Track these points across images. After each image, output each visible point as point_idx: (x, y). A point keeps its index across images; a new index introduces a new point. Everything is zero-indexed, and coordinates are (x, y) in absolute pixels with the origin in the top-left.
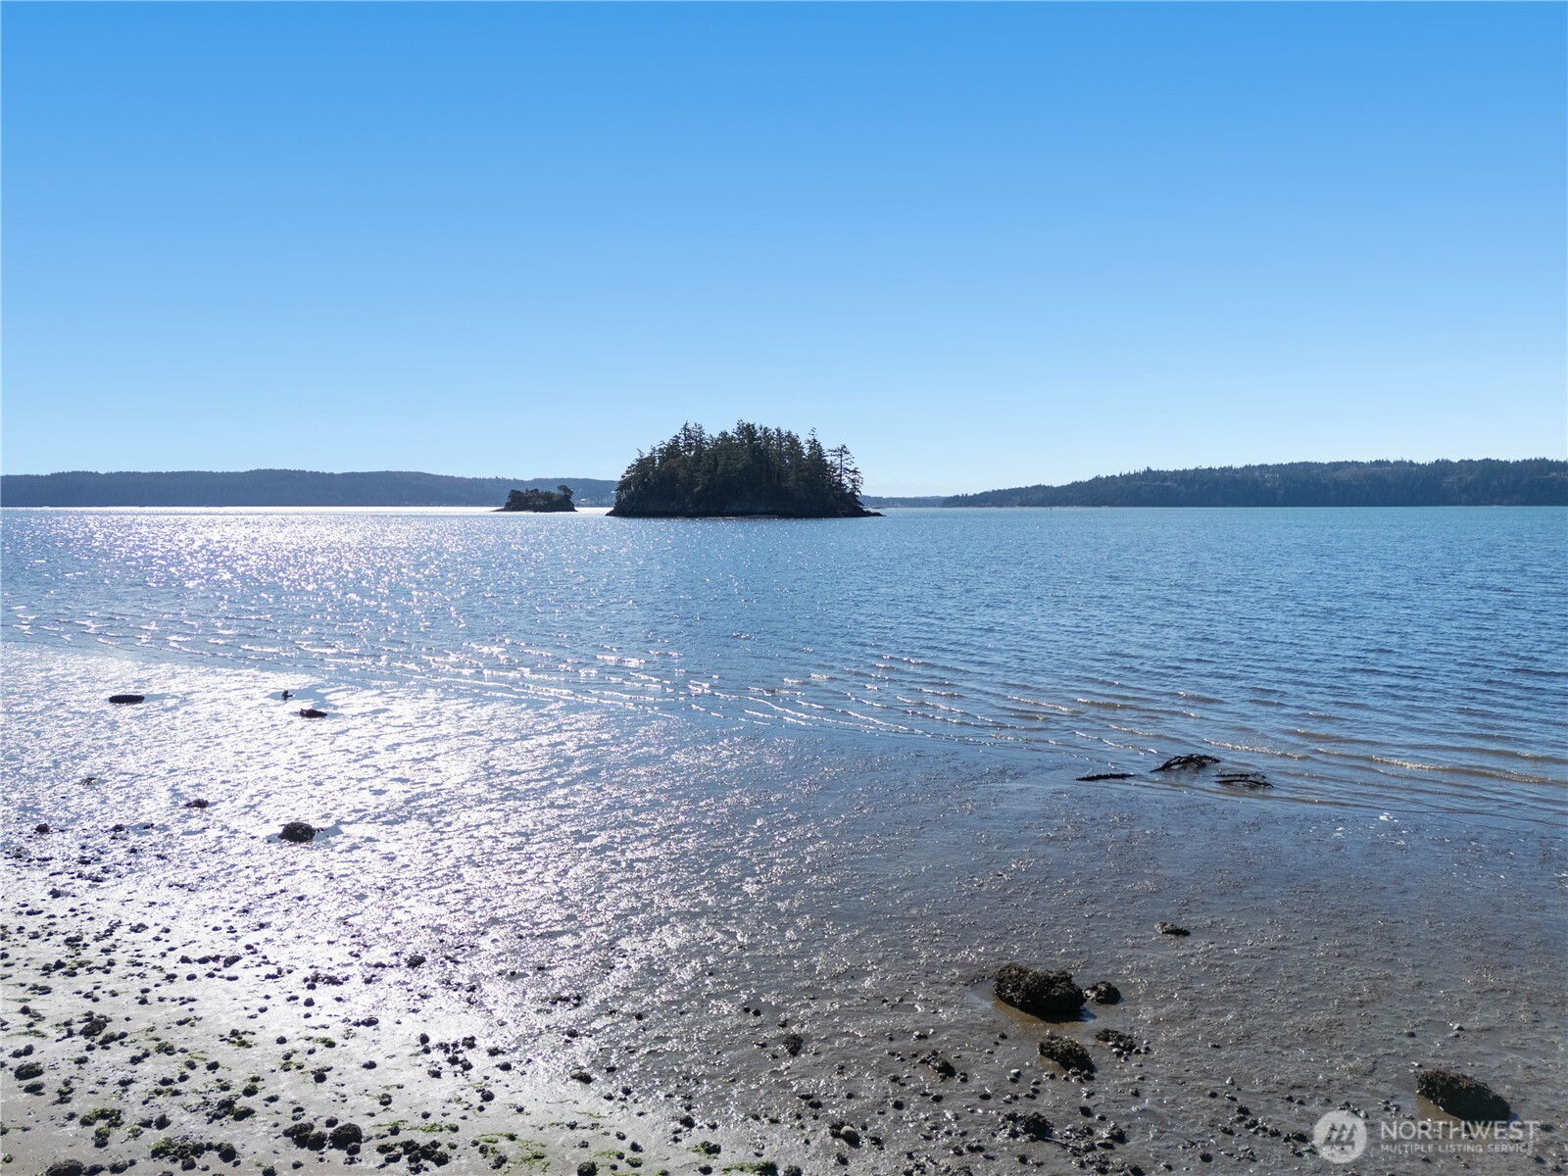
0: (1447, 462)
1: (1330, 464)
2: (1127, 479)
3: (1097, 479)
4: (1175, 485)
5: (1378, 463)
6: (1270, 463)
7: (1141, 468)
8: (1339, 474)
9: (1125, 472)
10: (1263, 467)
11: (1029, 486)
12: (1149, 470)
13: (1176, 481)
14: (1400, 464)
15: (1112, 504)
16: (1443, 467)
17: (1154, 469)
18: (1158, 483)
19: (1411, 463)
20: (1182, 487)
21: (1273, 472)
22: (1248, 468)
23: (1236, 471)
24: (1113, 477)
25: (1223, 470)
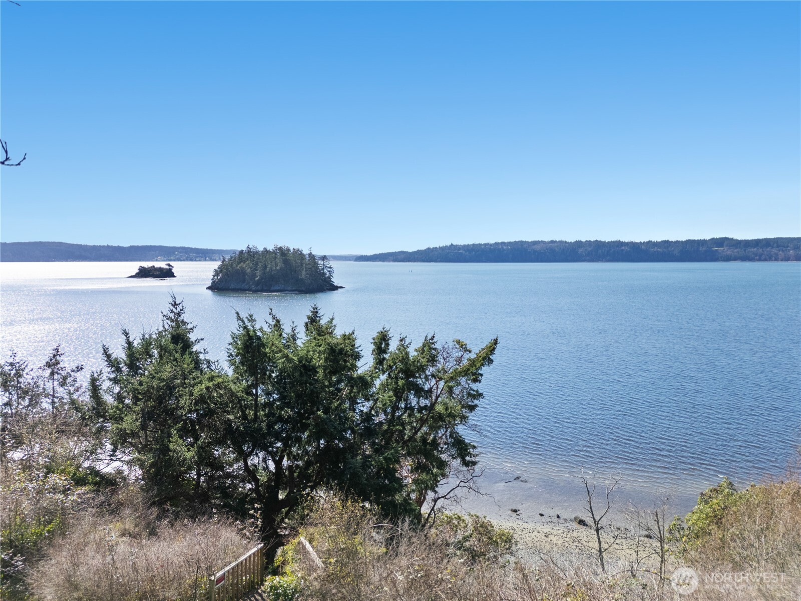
0: (580, 242)
1: (531, 242)
2: (442, 249)
3: (428, 249)
4: (464, 252)
5: (552, 242)
6: (506, 241)
7: (448, 244)
8: (537, 247)
9: (441, 246)
10: (503, 243)
11: (397, 251)
12: (452, 245)
13: (464, 250)
14: (561, 242)
15: (436, 261)
16: (579, 244)
17: (454, 244)
18: (456, 251)
19: (566, 242)
20: (467, 253)
21: (507, 246)
22: (497, 244)
23: (491, 245)
24: (436, 248)
25: (485, 245)
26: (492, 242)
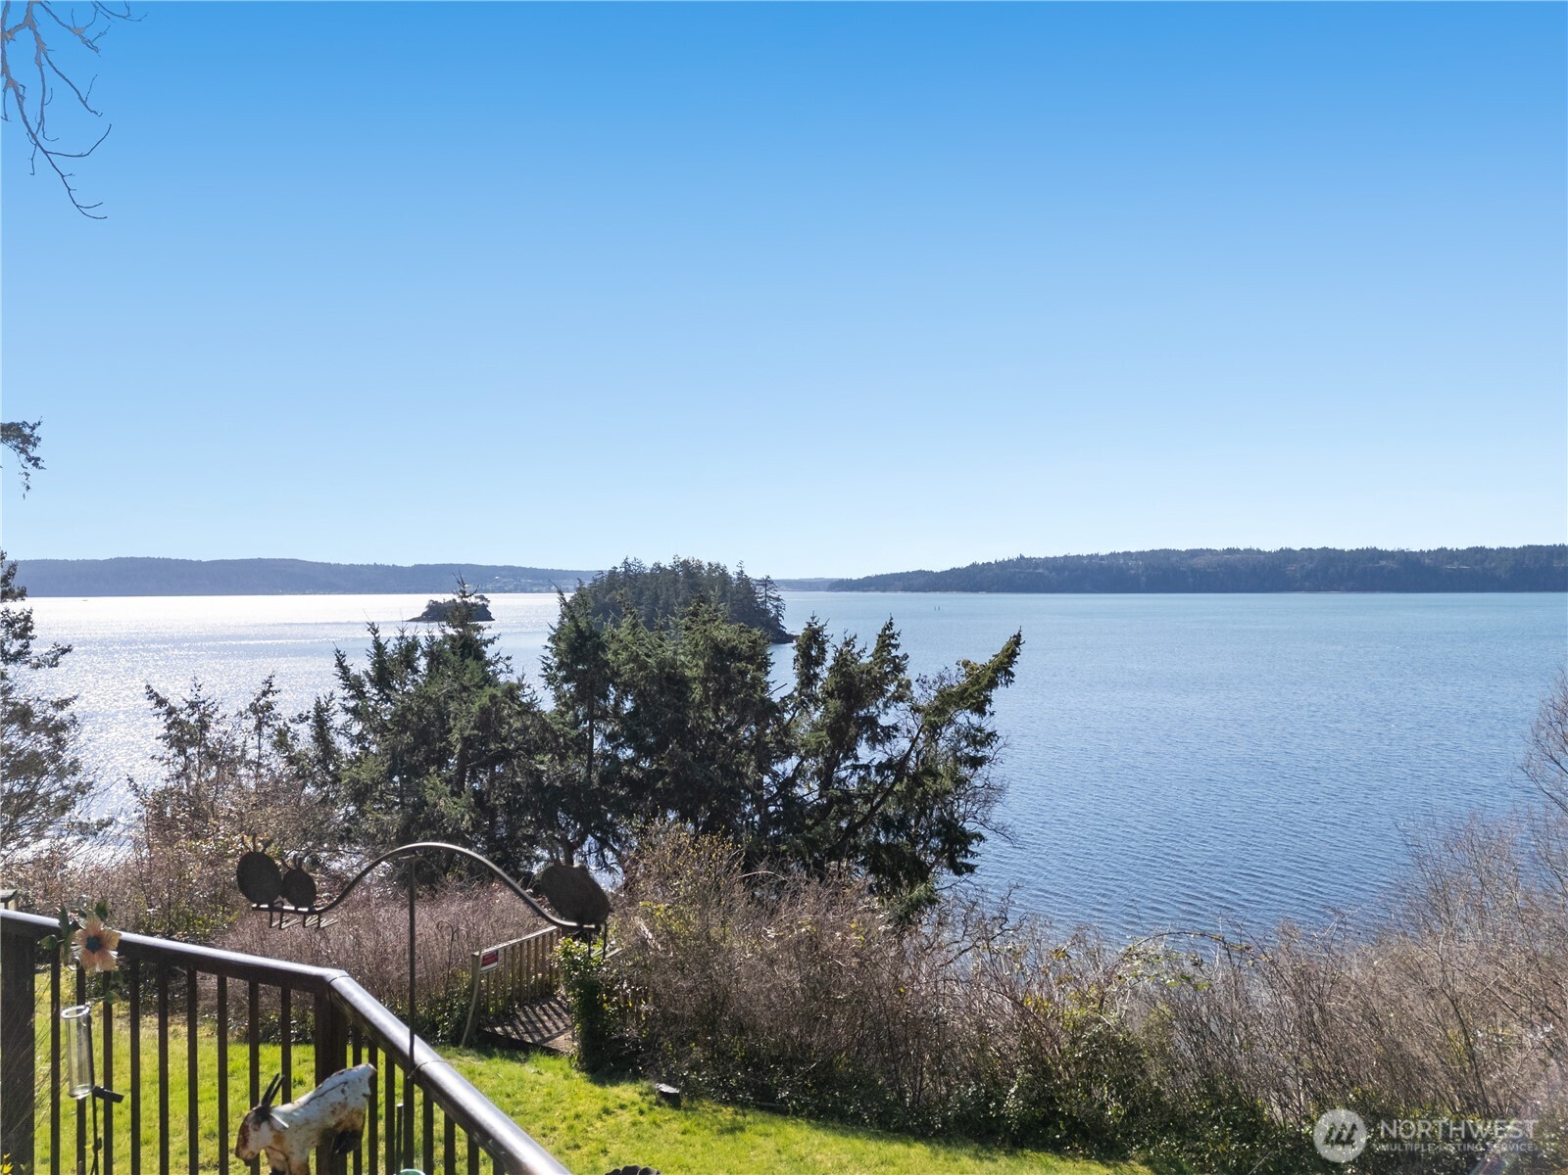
0: (1290, 551)
1: (1187, 551)
2: (1002, 565)
3: (974, 565)
4: (1046, 573)
5: (1230, 551)
6: (1133, 550)
7: (1014, 556)
8: (1199, 562)
9: (1000, 559)
10: (1127, 554)
11: (911, 571)
12: (1022, 557)
13: (1047, 569)
14: (1249, 551)
15: (989, 590)
16: (1286, 555)
17: (1026, 556)
18: (1031, 570)
19: (1259, 551)
20: (1053, 574)
21: (1136, 559)
22: (1113, 555)
23: (1102, 558)
24: (990, 563)
25: (1090, 557)
26: (1104, 551)
